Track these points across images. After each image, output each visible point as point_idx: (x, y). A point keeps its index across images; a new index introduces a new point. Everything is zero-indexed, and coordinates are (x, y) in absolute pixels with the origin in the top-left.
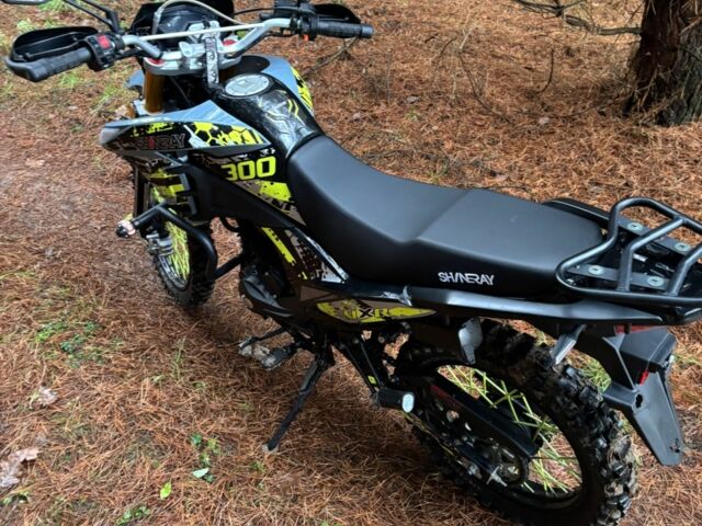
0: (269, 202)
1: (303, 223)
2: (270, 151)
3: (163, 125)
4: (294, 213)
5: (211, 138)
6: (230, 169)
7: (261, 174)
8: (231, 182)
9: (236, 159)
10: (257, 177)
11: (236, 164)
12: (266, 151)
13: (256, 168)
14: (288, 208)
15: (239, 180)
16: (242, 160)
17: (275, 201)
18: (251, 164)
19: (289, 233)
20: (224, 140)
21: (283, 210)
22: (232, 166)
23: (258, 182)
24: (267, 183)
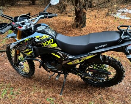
2: (51, 38)
3: (28, 39)
4: (59, 48)
6: (43, 44)
15: (45, 46)
16: (46, 41)
17: (54, 47)
18: (48, 42)
19: (58, 52)
20: (42, 38)
21: (56, 49)
24: (52, 44)
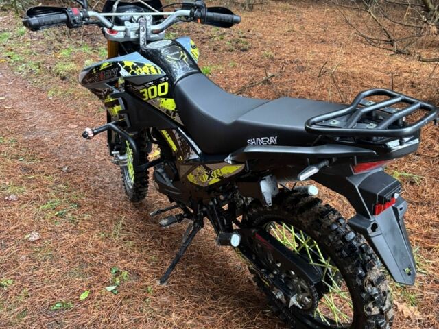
0: (164, 112)
1: (182, 124)
2: (165, 79)
3: (108, 64)
4: (177, 118)
5: (132, 70)
6: (144, 93)
7: (160, 94)
8: (144, 101)
9: (147, 85)
10: (158, 96)
11: (147, 88)
12: (163, 79)
13: (157, 89)
14: (174, 115)
15: (149, 99)
16: (150, 85)
17: (168, 111)
18: (155, 87)
19: (174, 131)
20: (139, 71)
21: (172, 117)
22: (145, 90)
23: (158, 99)
24: (163, 100)
